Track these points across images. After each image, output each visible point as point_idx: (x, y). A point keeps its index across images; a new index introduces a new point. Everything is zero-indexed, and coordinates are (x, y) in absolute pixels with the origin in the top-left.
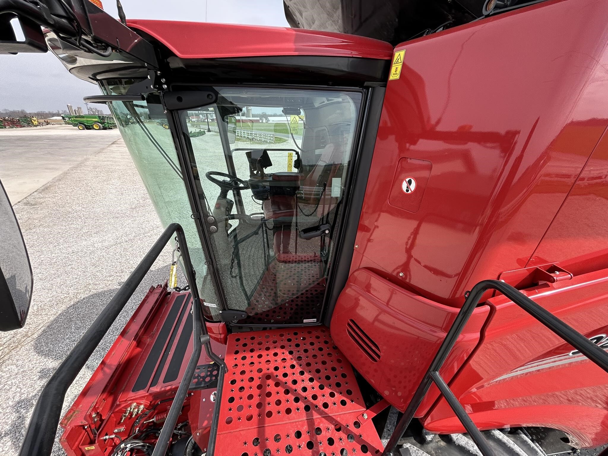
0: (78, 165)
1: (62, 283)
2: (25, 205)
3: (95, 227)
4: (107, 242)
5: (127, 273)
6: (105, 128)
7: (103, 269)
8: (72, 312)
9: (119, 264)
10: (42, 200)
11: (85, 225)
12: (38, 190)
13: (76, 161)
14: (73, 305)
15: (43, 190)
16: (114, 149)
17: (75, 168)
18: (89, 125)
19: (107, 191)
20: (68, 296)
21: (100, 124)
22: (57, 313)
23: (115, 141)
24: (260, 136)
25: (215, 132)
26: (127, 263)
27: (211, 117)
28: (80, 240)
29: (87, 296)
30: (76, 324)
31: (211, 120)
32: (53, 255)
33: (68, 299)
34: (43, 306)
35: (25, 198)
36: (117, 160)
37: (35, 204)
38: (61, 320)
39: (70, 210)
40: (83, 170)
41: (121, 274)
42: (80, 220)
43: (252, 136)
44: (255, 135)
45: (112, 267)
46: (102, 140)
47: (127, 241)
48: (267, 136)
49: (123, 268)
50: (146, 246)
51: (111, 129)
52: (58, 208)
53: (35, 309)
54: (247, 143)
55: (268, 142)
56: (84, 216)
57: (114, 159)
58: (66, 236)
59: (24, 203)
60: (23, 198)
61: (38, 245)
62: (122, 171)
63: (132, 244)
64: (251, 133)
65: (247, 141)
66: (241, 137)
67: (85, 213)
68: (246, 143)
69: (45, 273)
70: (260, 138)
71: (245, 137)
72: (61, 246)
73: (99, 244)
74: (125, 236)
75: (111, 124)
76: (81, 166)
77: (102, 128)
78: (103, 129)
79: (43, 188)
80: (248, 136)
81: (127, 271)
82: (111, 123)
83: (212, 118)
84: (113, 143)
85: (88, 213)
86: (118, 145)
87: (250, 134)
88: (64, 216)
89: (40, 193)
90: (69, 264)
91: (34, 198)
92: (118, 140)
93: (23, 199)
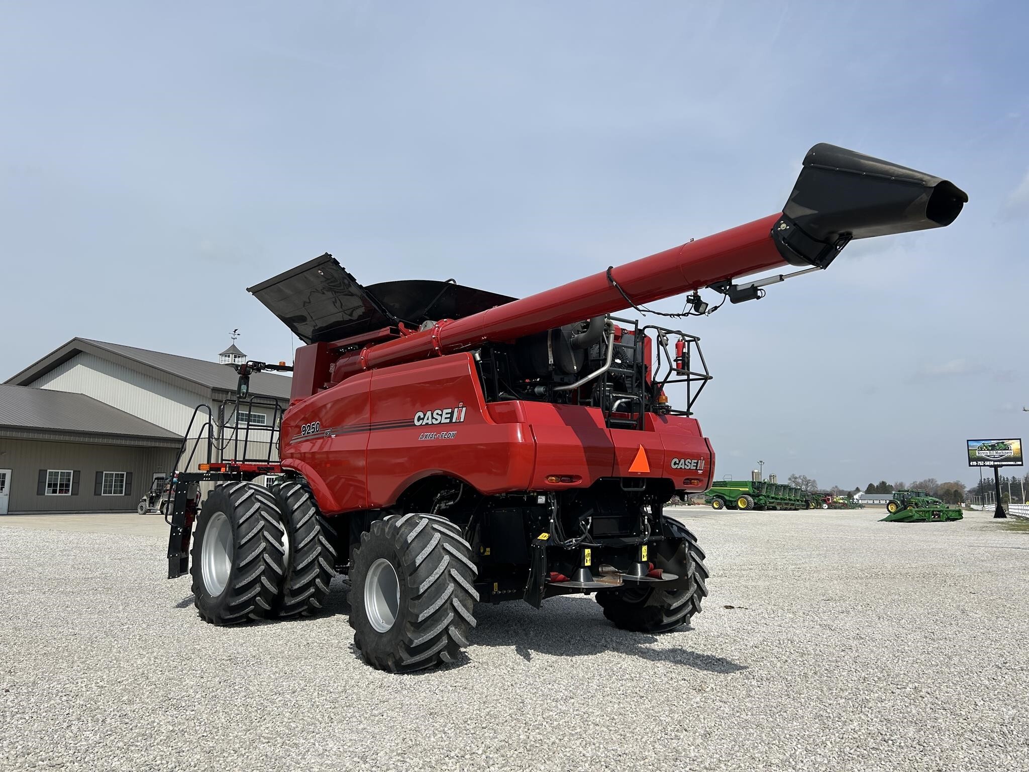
6: (758, 507)
18: (731, 499)
21: (750, 499)
77: (753, 505)
78: (754, 509)
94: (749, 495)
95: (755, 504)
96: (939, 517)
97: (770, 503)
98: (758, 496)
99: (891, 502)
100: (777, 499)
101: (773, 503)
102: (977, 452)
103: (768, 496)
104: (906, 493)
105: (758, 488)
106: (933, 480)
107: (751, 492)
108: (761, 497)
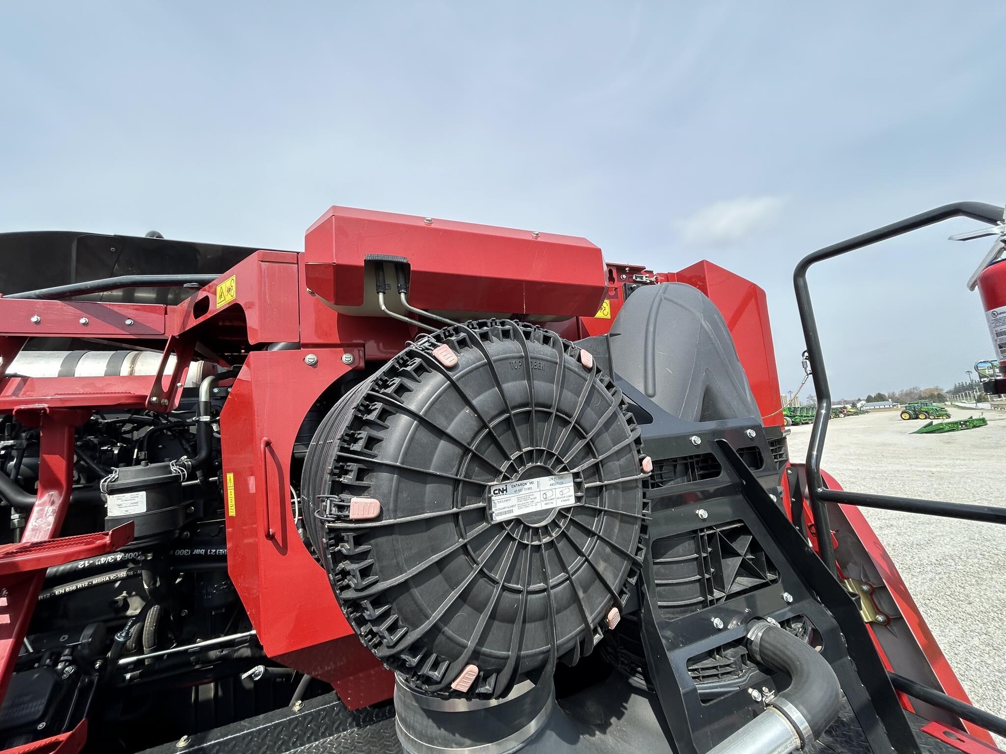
94: (788, 416)
95: (793, 422)
96: (966, 426)
97: (804, 420)
98: (795, 417)
99: (903, 413)
100: (808, 417)
101: (806, 420)
102: (987, 370)
103: (802, 416)
104: (916, 405)
105: (793, 412)
106: (916, 387)
107: (789, 415)
108: (796, 417)
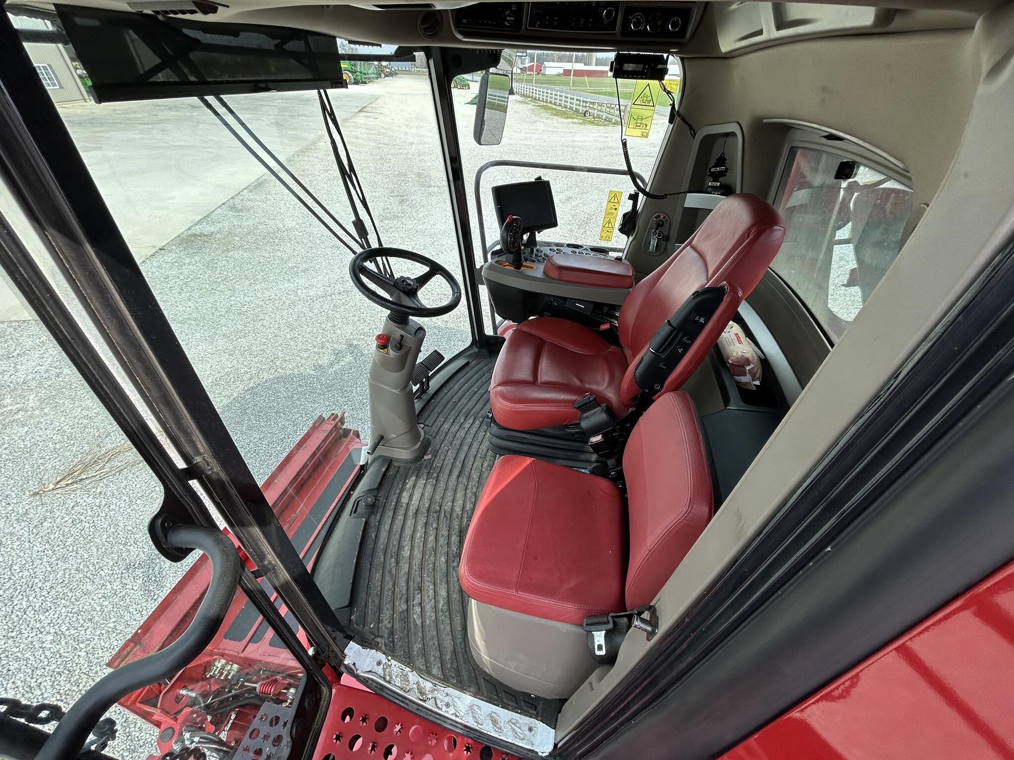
0: (308, 146)
1: (247, 348)
2: (229, 210)
3: (305, 259)
4: (314, 289)
5: (329, 351)
6: (356, 82)
7: (299, 336)
8: (249, 398)
9: (321, 331)
10: (250, 204)
11: (294, 254)
12: (249, 186)
13: (305, 140)
14: (252, 388)
15: (256, 187)
16: (360, 122)
17: (302, 152)
19: (335, 198)
20: (248, 371)
22: (232, 395)
23: (365, 107)
24: (599, 108)
25: (521, 95)
26: (332, 332)
27: (522, 63)
28: (282, 279)
29: (271, 377)
30: (249, 420)
31: (521, 69)
32: (245, 299)
33: (248, 376)
34: (218, 379)
35: (232, 198)
36: (360, 141)
37: (241, 210)
38: (235, 408)
39: (281, 225)
40: (312, 156)
41: (320, 350)
42: (289, 245)
43: (586, 107)
44: (591, 106)
45: (311, 334)
46: (348, 104)
47: (340, 293)
48: (613, 108)
49: (324, 340)
50: (366, 306)
51: (365, 83)
52: (266, 221)
53: (209, 381)
54: (572, 122)
55: (613, 121)
56: (295, 239)
57: (356, 140)
58: (267, 269)
59: (229, 207)
60: (229, 198)
61: (231, 278)
62: (361, 163)
63: (347, 299)
64: (585, 100)
65: (574, 118)
66: (565, 107)
67: (298, 234)
68: (570, 120)
69: (230, 326)
70: (599, 113)
71: (571, 108)
72: (258, 286)
73: (304, 291)
74: (341, 282)
75: (366, 74)
76: (311, 149)
77: (353, 81)
79: (256, 183)
80: (577, 107)
81: (329, 347)
82: (366, 72)
83: (522, 66)
84: (361, 111)
85: (301, 234)
86: (367, 114)
87: (583, 101)
88: (271, 235)
89: (251, 191)
90: (260, 318)
91: (242, 200)
92: (370, 104)
93: (229, 200)
